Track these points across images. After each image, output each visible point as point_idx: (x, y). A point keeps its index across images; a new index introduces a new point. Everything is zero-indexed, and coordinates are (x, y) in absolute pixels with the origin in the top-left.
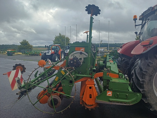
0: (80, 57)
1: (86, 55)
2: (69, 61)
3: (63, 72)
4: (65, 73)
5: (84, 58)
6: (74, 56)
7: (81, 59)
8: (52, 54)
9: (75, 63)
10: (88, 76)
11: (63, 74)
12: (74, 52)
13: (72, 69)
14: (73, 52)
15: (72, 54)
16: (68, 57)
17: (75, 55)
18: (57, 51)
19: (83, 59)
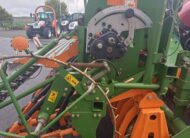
0: (125, 28)
1: (141, 20)
2: (88, 41)
3: (73, 78)
4: (77, 82)
5: (136, 31)
6: (104, 24)
7: (125, 34)
8: (42, 28)
9: (110, 49)
10: (147, 86)
11: (74, 85)
12: (106, 11)
13: (103, 68)
14: (100, 10)
15: (99, 16)
16: (86, 30)
17: (108, 21)
18: (49, 23)
19: (131, 35)
